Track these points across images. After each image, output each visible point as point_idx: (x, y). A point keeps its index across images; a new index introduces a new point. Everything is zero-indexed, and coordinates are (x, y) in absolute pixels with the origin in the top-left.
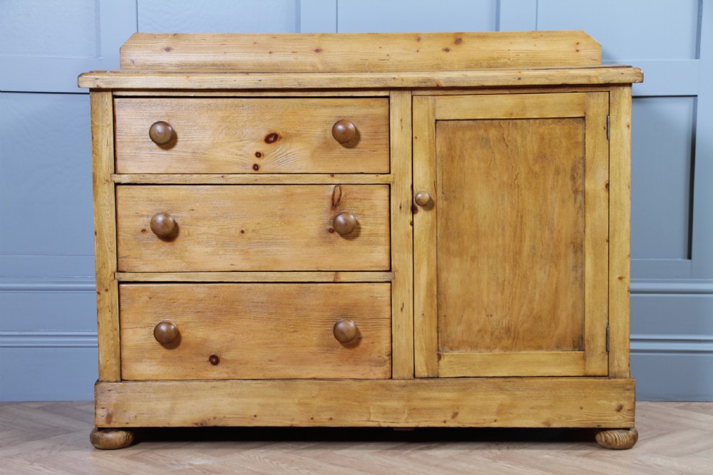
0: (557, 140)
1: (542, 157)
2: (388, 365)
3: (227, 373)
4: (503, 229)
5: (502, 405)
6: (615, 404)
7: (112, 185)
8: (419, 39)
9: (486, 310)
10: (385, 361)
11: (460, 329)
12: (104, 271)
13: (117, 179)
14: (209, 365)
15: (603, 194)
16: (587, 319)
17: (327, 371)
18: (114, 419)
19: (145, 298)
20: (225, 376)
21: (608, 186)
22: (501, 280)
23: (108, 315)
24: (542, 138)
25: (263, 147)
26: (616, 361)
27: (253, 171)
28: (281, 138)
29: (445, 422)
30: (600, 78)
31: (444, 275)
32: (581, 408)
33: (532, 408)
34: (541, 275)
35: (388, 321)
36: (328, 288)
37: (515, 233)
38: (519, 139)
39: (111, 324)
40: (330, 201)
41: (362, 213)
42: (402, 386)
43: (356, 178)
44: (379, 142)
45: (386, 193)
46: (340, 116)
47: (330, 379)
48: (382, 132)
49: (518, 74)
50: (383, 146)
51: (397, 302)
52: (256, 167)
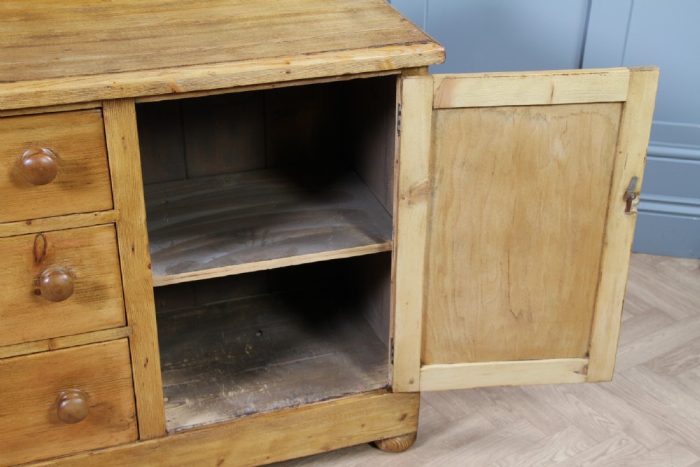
2: (134, 427)
5: (275, 441)
6: (398, 415)
10: (129, 425)
17: (54, 449)
30: (393, 63)
32: (363, 426)
33: (310, 437)
35: (130, 381)
36: (42, 358)
40: (31, 255)
41: (80, 264)
42: (153, 448)
43: (65, 222)
44: (94, 171)
45: (112, 235)
46: (30, 143)
47: (59, 457)
48: (97, 157)
49: (286, 66)
50: (100, 176)
51: (139, 358)
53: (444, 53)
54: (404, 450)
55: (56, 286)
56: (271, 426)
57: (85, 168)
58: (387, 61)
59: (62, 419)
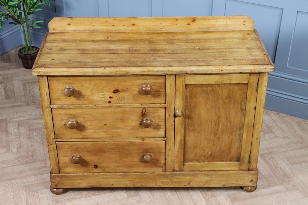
0: (236, 91)
1: (229, 97)
2: (164, 167)
3: (101, 171)
4: (211, 122)
5: (207, 180)
6: (250, 180)
7: (50, 109)
8: (177, 20)
9: (203, 149)
11: (192, 155)
12: (49, 138)
13: (52, 106)
14: (94, 168)
15: (253, 111)
16: (242, 153)
17: (140, 170)
18: (58, 186)
19: (67, 147)
20: (101, 172)
21: (255, 108)
22: (209, 139)
23: (53, 153)
24: (230, 90)
25: (112, 95)
26: (252, 166)
27: (108, 103)
28: (120, 91)
29: (185, 186)
30: (256, 70)
31: (187, 138)
32: (237, 181)
33: (219, 181)
34: (225, 138)
35: (164, 154)
36: (140, 143)
37: (216, 123)
38: (220, 91)
39: (54, 156)
40: (141, 114)
41: (154, 118)
42: (169, 175)
43: (151, 105)
44: (161, 92)
45: (164, 111)
46: (145, 83)
47: (141, 172)
48: (163, 89)
49: (221, 69)
50: (163, 94)
51: (168, 148)
52: (110, 102)
53: (274, 69)
54: (251, 191)
55: (147, 123)
56: (206, 175)
57: (159, 91)
58: (254, 70)
59: (143, 161)
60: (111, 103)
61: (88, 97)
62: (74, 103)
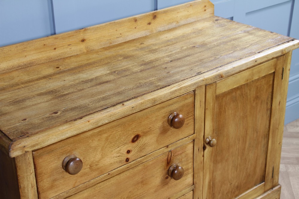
0: (263, 87)
4: (239, 140)
8: (136, 21)
9: (230, 182)
11: (219, 196)
16: (267, 168)
21: (280, 102)
22: (236, 165)
24: (257, 88)
26: (275, 181)
27: (126, 163)
28: (140, 137)
34: (251, 155)
40: (166, 162)
41: (181, 161)
43: (179, 143)
45: (192, 145)
46: (171, 111)
48: (191, 112)
50: (191, 120)
52: (127, 160)
57: (187, 118)
60: (130, 161)
61: (97, 165)
62: (77, 184)
